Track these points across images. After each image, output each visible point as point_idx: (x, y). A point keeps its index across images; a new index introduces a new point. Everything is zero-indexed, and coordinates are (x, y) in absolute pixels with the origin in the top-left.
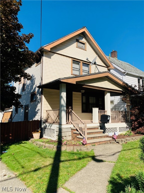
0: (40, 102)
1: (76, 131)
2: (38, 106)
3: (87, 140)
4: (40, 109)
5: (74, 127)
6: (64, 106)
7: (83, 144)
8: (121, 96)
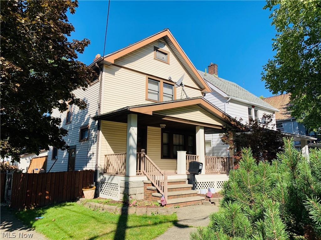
0: (96, 142)
1: (151, 186)
2: (92, 148)
3: (168, 199)
4: (95, 152)
5: (149, 180)
6: (133, 148)
7: (161, 205)
8: (221, 134)
